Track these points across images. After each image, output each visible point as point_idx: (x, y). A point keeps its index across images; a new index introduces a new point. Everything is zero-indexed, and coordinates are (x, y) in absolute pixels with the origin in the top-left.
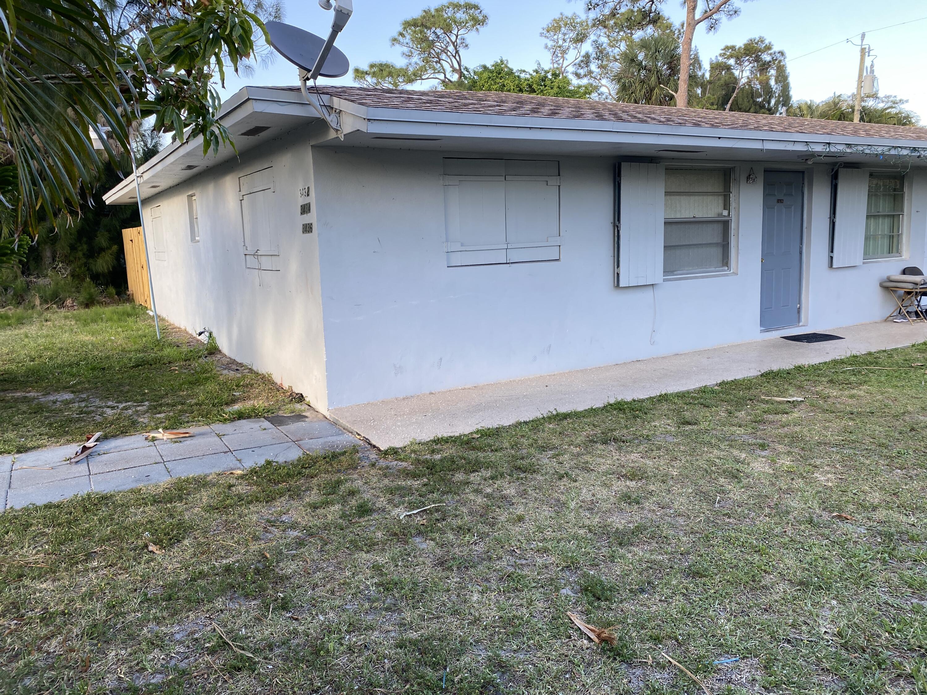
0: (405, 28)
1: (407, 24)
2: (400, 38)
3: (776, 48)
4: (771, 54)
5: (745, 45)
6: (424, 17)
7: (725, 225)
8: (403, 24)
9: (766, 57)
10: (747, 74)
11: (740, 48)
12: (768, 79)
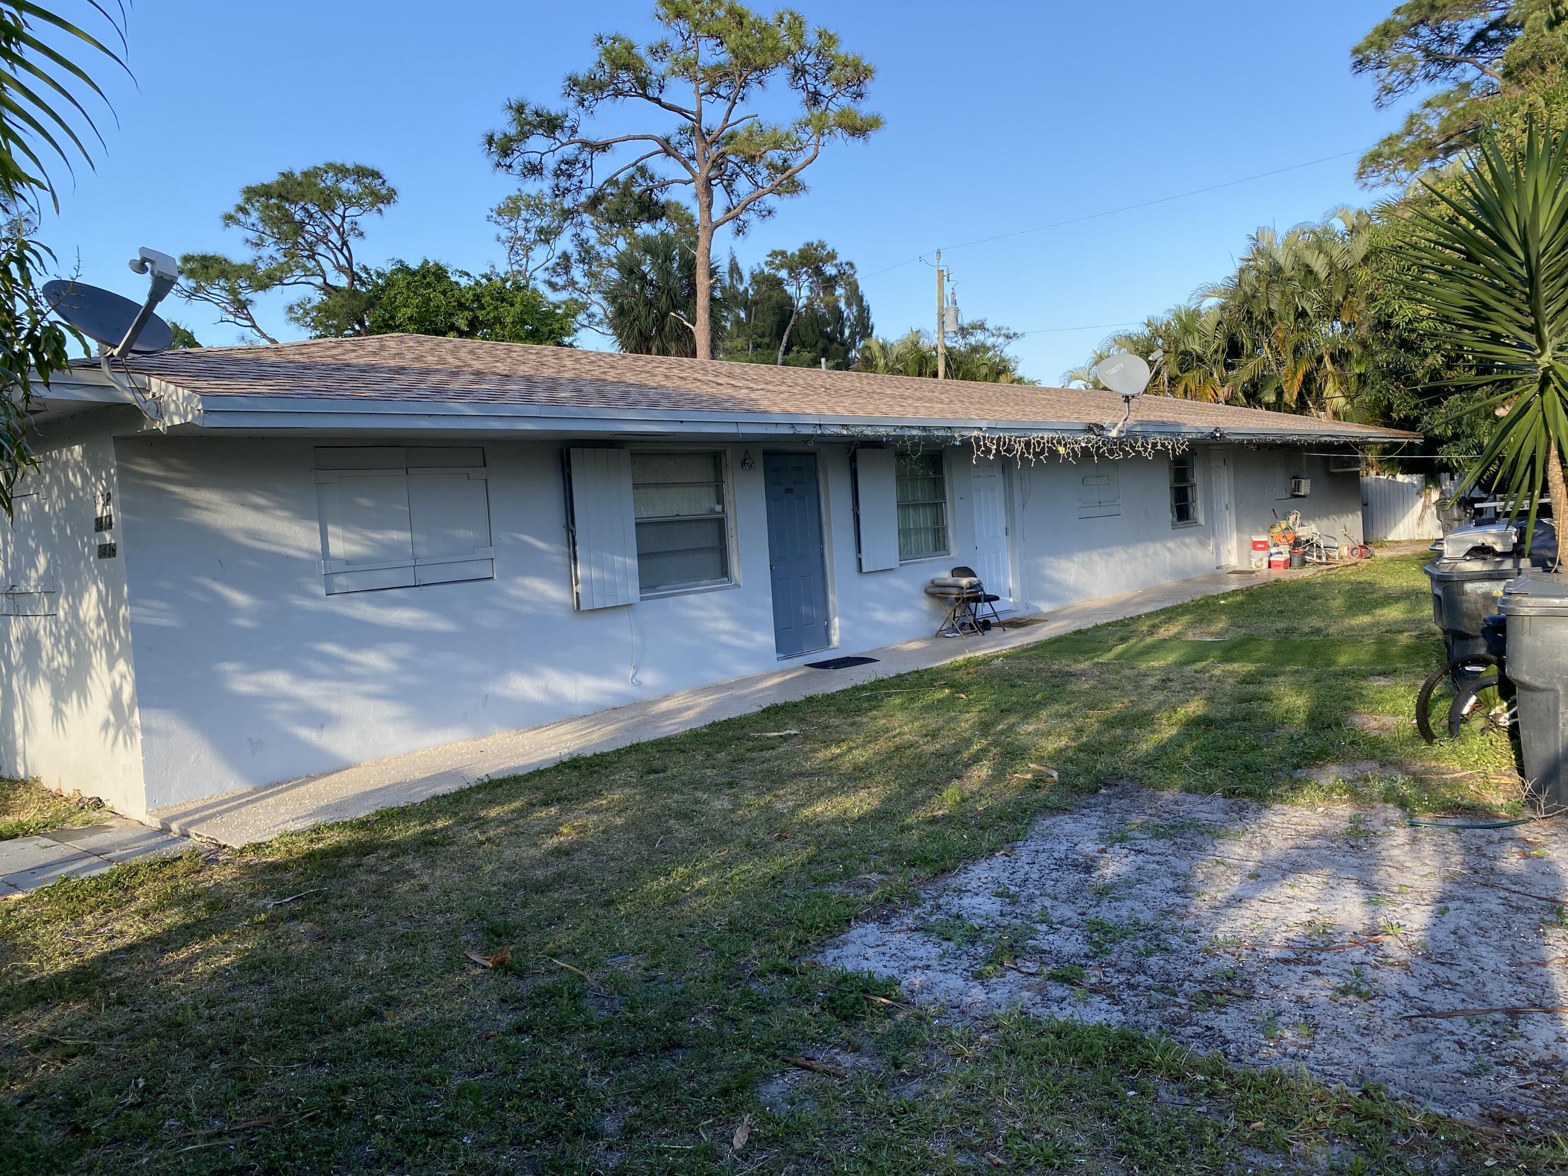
0: (248, 200)
1: (251, 193)
2: (241, 216)
3: (841, 258)
4: (836, 266)
5: (800, 250)
6: (282, 184)
7: (720, 524)
8: (245, 192)
9: (830, 270)
10: (805, 292)
11: (793, 254)
12: (837, 300)
